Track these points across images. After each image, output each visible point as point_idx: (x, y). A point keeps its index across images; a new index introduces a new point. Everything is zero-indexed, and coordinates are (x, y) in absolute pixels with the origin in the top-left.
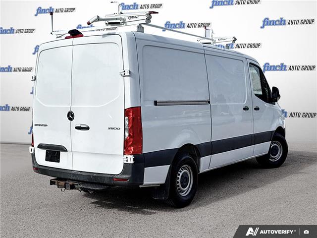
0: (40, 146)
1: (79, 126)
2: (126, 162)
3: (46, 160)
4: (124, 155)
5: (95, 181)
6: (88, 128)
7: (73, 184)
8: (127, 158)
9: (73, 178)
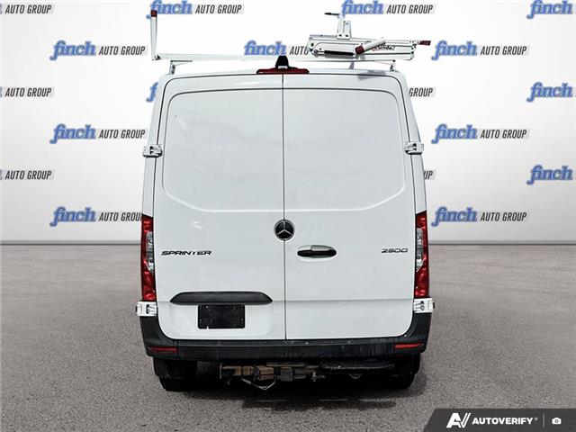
0: (181, 299)
1: (309, 249)
2: (419, 311)
3: (201, 326)
4: (416, 297)
5: (348, 355)
6: (331, 253)
7: (280, 367)
8: (422, 302)
9: (291, 355)
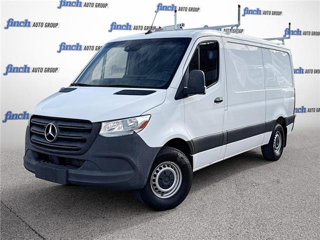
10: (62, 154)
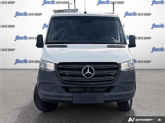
10: (99, 84)
